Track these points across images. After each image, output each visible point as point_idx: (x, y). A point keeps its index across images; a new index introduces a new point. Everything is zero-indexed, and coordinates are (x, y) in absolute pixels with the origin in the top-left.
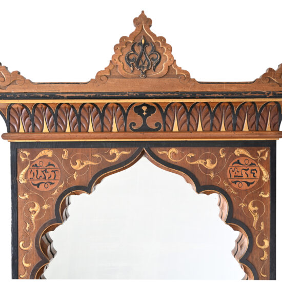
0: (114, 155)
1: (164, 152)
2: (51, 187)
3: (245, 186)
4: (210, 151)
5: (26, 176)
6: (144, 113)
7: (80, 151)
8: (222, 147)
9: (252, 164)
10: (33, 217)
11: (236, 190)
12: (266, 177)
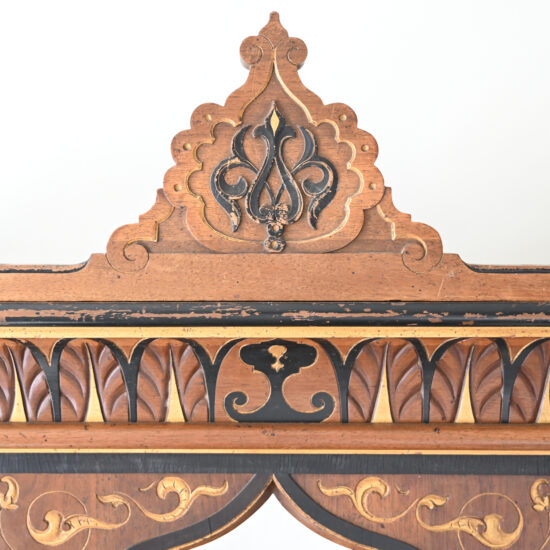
0: (173, 499)
1: (344, 490)
6: (277, 366)
7: (58, 484)
8: (538, 474)
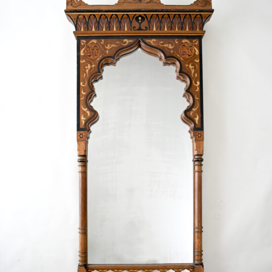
0: (126, 42)
1: (150, 41)
2: (96, 57)
3: (187, 57)
4: (171, 40)
5: (84, 52)
6: (140, 22)
7: (109, 40)
8: (176, 38)
9: (191, 46)
10: (87, 71)
11: (183, 58)
12: (197, 52)
